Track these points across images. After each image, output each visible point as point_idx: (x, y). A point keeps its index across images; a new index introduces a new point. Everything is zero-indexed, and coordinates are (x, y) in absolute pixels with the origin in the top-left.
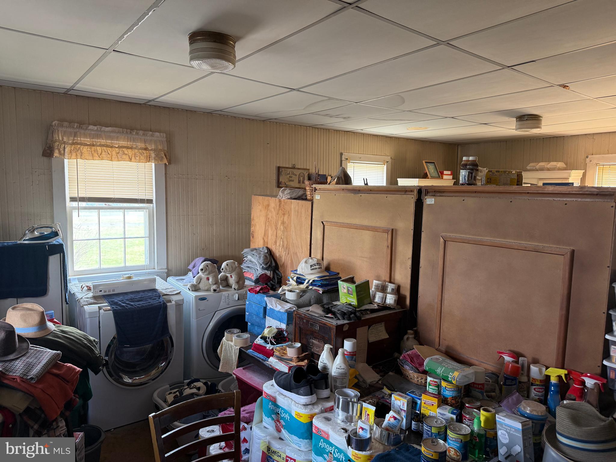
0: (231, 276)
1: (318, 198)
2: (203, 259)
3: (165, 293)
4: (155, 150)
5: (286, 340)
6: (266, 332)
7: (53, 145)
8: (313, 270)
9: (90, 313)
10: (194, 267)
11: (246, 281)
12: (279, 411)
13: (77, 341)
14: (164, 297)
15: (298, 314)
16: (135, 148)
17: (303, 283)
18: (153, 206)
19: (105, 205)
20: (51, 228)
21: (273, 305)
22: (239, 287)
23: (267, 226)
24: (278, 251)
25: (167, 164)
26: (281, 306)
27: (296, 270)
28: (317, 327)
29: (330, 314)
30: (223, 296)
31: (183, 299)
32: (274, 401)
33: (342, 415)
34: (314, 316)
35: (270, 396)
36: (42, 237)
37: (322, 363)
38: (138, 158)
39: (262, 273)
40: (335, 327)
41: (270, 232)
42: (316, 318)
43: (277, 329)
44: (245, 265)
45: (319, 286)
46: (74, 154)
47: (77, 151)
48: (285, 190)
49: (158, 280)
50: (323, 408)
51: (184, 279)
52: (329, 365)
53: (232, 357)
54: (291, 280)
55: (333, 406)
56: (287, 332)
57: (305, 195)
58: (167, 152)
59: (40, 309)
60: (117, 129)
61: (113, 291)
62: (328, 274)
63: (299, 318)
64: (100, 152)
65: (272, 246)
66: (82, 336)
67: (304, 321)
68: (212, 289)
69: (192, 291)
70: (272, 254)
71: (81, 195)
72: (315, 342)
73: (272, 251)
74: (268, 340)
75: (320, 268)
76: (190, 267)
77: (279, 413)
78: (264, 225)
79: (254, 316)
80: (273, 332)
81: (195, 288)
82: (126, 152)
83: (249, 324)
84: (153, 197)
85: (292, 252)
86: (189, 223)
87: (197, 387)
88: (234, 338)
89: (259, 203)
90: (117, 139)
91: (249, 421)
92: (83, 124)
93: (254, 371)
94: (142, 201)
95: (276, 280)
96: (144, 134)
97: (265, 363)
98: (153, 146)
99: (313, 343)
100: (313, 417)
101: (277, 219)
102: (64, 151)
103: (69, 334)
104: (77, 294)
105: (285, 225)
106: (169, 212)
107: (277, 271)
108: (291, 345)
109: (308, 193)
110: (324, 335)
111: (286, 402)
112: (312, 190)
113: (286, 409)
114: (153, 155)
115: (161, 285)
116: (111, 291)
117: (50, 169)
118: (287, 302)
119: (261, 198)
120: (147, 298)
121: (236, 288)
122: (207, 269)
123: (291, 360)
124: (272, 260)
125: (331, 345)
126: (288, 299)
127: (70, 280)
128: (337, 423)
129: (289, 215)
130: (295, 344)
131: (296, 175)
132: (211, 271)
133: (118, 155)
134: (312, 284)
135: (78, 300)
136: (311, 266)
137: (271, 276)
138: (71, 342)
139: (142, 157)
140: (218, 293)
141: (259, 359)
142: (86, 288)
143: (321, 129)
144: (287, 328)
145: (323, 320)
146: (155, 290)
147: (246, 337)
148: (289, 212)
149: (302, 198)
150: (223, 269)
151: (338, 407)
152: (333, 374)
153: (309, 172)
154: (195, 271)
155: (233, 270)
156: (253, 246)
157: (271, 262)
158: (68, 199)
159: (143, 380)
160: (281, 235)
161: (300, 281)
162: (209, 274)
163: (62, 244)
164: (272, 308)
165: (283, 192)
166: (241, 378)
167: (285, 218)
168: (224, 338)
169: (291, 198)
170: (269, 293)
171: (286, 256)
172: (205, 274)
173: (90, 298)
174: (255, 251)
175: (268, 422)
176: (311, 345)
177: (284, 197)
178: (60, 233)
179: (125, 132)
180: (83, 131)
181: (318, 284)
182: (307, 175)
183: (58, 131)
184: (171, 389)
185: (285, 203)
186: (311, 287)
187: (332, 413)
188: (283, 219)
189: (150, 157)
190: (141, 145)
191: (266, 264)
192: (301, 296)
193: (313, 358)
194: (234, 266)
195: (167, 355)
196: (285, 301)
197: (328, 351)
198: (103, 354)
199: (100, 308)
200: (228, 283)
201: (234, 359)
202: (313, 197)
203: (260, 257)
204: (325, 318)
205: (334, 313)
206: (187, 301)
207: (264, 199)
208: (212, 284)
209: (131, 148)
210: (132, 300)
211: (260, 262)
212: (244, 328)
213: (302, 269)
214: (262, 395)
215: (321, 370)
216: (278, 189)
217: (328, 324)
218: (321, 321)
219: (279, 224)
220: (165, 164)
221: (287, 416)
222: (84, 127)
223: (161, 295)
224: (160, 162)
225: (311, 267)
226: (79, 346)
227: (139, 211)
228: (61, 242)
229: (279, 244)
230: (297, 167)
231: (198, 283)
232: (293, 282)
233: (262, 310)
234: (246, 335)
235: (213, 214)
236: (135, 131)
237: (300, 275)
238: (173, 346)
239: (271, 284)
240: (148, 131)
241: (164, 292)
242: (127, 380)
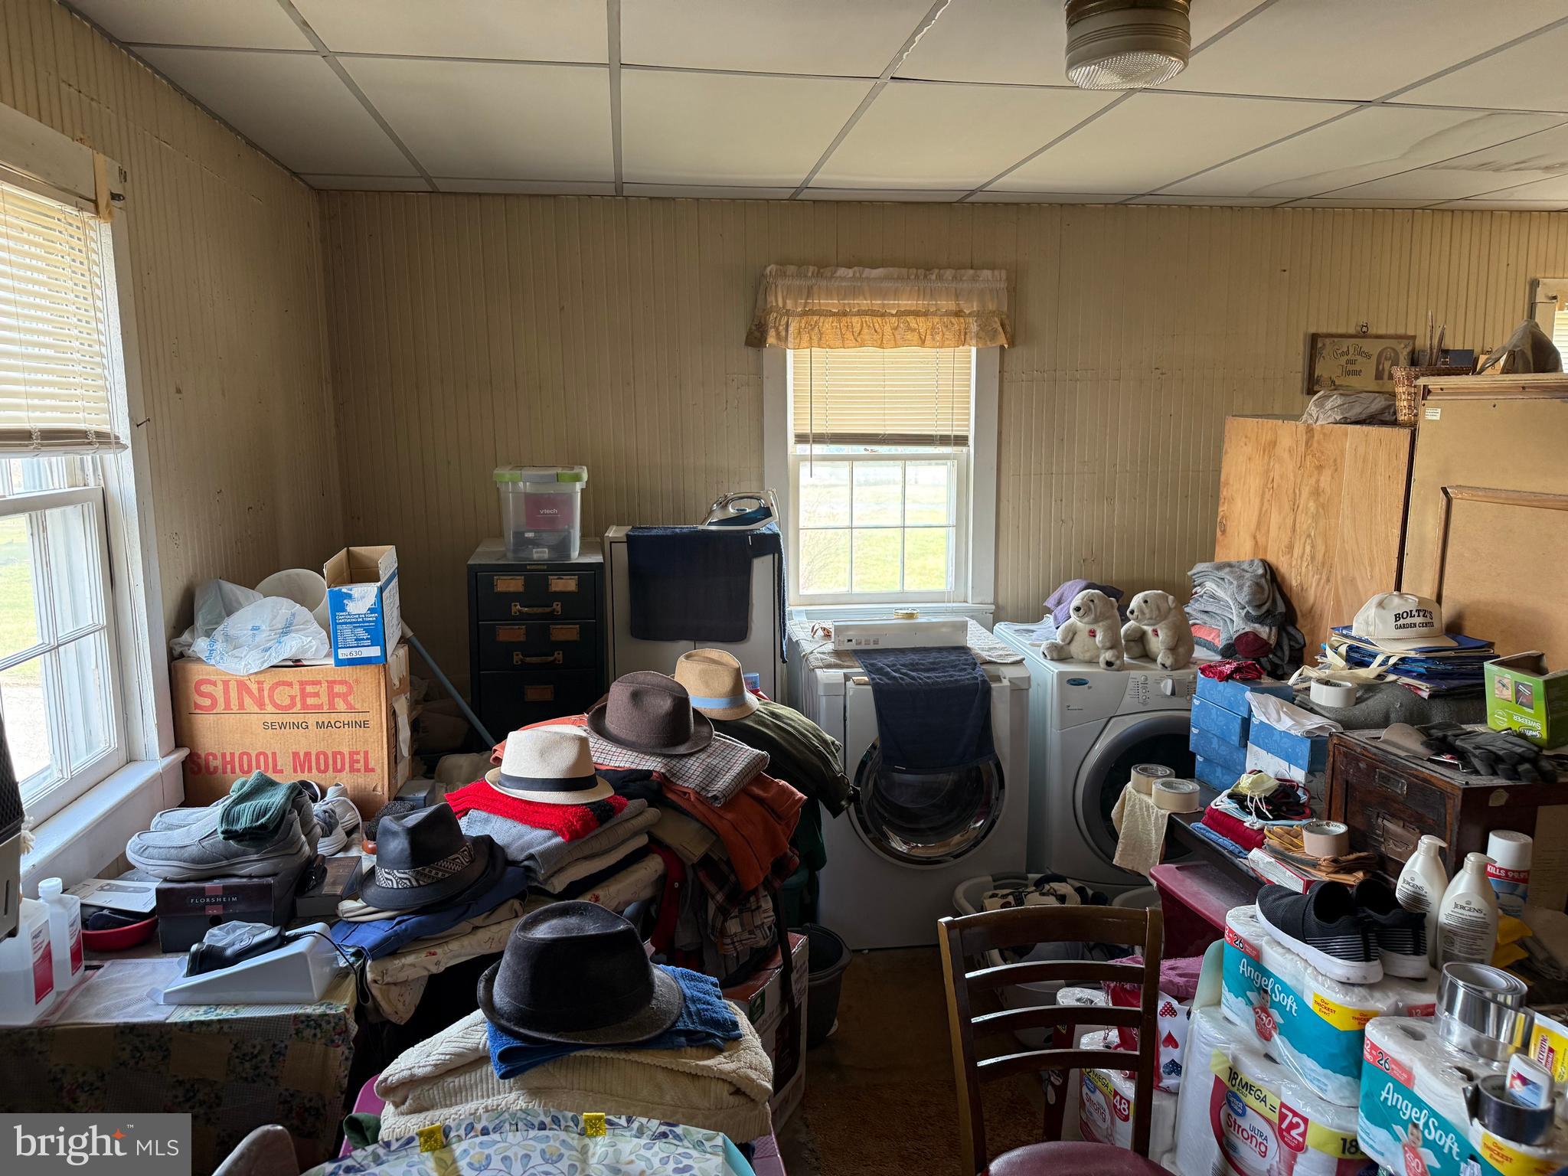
0: (1155, 632)
1: (1434, 418)
2: (1083, 583)
3: (988, 658)
4: (978, 315)
5: (1304, 812)
6: (1245, 783)
7: (765, 321)
8: (1404, 627)
9: (828, 686)
10: (1059, 603)
11: (1196, 647)
12: (1267, 986)
13: (799, 737)
14: (984, 667)
15: (1342, 743)
16: (934, 314)
17: (1366, 665)
18: (969, 451)
19: (866, 450)
20: (759, 499)
21: (1269, 714)
22: (1176, 661)
23: (1266, 500)
24: (1296, 573)
25: (1006, 346)
26: (1293, 720)
27: (1349, 628)
28: (1402, 787)
29: (1449, 756)
30: (1130, 680)
31: (1029, 678)
32: (1255, 958)
33: (1463, 1034)
34: (1395, 755)
35: (1242, 941)
36: (742, 519)
37: (1409, 883)
38: (938, 338)
39: (1244, 631)
40: (1460, 794)
41: (1275, 519)
42: (1399, 760)
43: (1278, 779)
44: (1197, 606)
45: (1420, 676)
46: (806, 337)
47: (812, 329)
48: (1327, 397)
49: (973, 626)
50: (1401, 1004)
51: (1033, 631)
52: (1430, 892)
53: (1148, 835)
54: (1329, 652)
55: (1435, 1005)
56: (1309, 792)
57: (1392, 410)
58: (1008, 316)
59: (735, 663)
60: (894, 271)
61: (876, 642)
62: (1453, 644)
63: (1346, 755)
64: (857, 329)
65: (1278, 558)
66: (810, 729)
67: (1361, 765)
68: (1101, 659)
69: (1052, 660)
70: (1279, 579)
71: (818, 429)
72: (1392, 826)
73: (1279, 572)
74: (1249, 803)
75: (1424, 625)
76: (1050, 602)
77: (1269, 989)
78: (1258, 500)
79: (1215, 741)
80: (1266, 786)
81: (1060, 654)
82: (913, 325)
83: (1199, 758)
84: (968, 431)
85: (1339, 577)
86: (1051, 494)
87: (1058, 893)
88: (1156, 786)
89: (1246, 437)
90: (896, 294)
91: (1185, 995)
92: (826, 267)
93: (1207, 878)
94: (944, 440)
95: (1287, 653)
96: (955, 278)
97: (1237, 861)
98: (975, 304)
99: (1384, 829)
100: (1368, 1020)
101: (1298, 481)
102: (787, 330)
103: (785, 721)
104: (803, 644)
105: (1321, 500)
106: (1004, 466)
107: (1291, 629)
108: (1318, 826)
109: (1402, 404)
110: (1420, 810)
111: (1289, 966)
112: (1415, 393)
113: (1288, 983)
114: (974, 328)
115: (979, 640)
116: (872, 643)
117: (759, 373)
118: (1312, 711)
119: (1251, 422)
120: (946, 665)
121: (1168, 663)
122: (1090, 609)
123: (1314, 864)
124: (1278, 596)
125: (1444, 840)
126: (1318, 705)
127: (791, 613)
128: (1443, 1053)
129: (1337, 470)
130: (1328, 824)
131: (1369, 356)
132: (1100, 613)
133: (896, 333)
134: (1396, 668)
135: (804, 656)
136: (1398, 617)
137: (1273, 641)
138: (788, 737)
139: (948, 335)
140: (1118, 670)
141: (1220, 849)
142: (820, 633)
143: (1463, 211)
144: (1308, 781)
145: (1419, 768)
146: (964, 650)
147: (1188, 791)
148: (1335, 460)
149: (1384, 418)
150: (1132, 612)
151: (1450, 1009)
152: (1443, 919)
153: (1414, 344)
154: (1059, 611)
155: (1161, 616)
156: (1221, 556)
157: (1274, 601)
158: (791, 439)
159: (933, 851)
160: (1308, 528)
161: (1357, 657)
162: (1096, 621)
163: (778, 535)
164: (1267, 722)
165: (1320, 404)
166: (1172, 890)
167: (1322, 478)
168: (1129, 785)
169: (1345, 421)
170: (1261, 683)
171: (1320, 587)
172: (1086, 620)
173: (829, 653)
174: (1227, 570)
175: (1235, 1008)
176: (1378, 835)
177: (1323, 419)
178: (775, 510)
179: (913, 277)
180: (824, 283)
181: (1416, 669)
182: (1405, 353)
183: (776, 286)
184: (996, 888)
185: (1325, 435)
186: (1391, 677)
187: (1431, 1023)
188: (1318, 481)
189: (966, 334)
190: (947, 304)
191: (1259, 607)
192: (1357, 699)
193: (1385, 870)
194: (1163, 607)
195: (988, 804)
196: (1309, 707)
197: (1432, 855)
198: (851, 778)
199: (847, 677)
200: (1147, 648)
201: (1154, 839)
202: (1416, 415)
203: (1240, 587)
204: (1429, 765)
205: (1461, 755)
206: (1038, 685)
207: (1260, 426)
208: (1103, 647)
209: (926, 314)
210: (914, 667)
211: (1240, 601)
212: (1184, 767)
213: (1367, 623)
214: (1223, 937)
215: (1405, 902)
216: (1307, 397)
217: (1435, 781)
218: (1416, 770)
219: (1305, 493)
220: (1002, 347)
221: (1289, 1002)
222: (827, 272)
223: (978, 662)
224: (988, 343)
225: (1396, 621)
226: (802, 748)
227: (937, 464)
228: (776, 529)
229: (1300, 554)
230: (1373, 331)
231: (1068, 641)
232: (1334, 661)
233: (1236, 727)
234: (1190, 786)
235: (1116, 471)
236: (937, 271)
237: (1360, 640)
238: (1002, 786)
239: (1271, 662)
240: (965, 268)
241: (985, 655)
242: (901, 847)
